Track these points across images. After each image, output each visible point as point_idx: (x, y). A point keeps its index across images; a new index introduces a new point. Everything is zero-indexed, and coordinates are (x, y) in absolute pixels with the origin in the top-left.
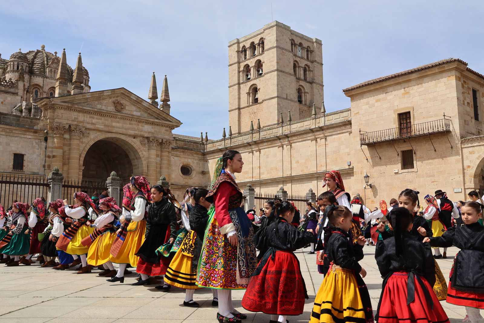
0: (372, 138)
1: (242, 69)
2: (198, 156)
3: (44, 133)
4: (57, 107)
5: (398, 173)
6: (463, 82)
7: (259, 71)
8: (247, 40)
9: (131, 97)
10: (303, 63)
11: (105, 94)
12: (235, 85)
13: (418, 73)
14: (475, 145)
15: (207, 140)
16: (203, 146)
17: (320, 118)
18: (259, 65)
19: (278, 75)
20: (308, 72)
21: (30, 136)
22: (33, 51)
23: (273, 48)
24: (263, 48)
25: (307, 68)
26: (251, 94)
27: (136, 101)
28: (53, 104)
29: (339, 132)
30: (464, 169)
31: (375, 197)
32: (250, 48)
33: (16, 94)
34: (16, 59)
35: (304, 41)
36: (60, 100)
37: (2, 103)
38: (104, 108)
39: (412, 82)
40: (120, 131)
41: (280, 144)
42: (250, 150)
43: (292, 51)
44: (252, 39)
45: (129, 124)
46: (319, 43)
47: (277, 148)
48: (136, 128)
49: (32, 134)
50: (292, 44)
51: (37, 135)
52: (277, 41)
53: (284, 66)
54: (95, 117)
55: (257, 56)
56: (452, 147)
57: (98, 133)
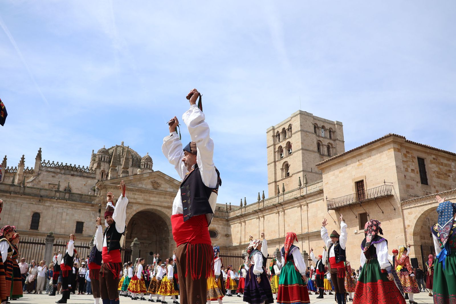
0: (338, 203)
1: (277, 150)
2: (223, 222)
3: (99, 206)
4: (108, 187)
5: (357, 233)
6: (405, 152)
7: (289, 151)
8: (279, 127)
9: (165, 178)
10: (326, 142)
11: (144, 176)
12: (272, 163)
13: (366, 147)
14: (412, 206)
15: (231, 209)
16: (227, 213)
17: (303, 188)
18: (289, 146)
19: (302, 153)
20: (331, 149)
21: (88, 209)
22: (114, 147)
23: (298, 131)
24: (291, 131)
25: (330, 145)
26: (284, 169)
27: (169, 180)
28: (105, 185)
29: (316, 200)
30: (405, 228)
32: (282, 132)
33: (95, 178)
34: (101, 153)
35: (327, 124)
36: (110, 182)
37: (85, 185)
38: (144, 186)
39: (364, 155)
40: (156, 203)
41: (277, 211)
42: (258, 216)
43: (315, 132)
44: (284, 125)
45: (164, 198)
46: (340, 125)
47: (275, 214)
48: (169, 201)
49: (90, 207)
50: (315, 128)
51: (94, 208)
52: (301, 126)
53: (308, 146)
54: (137, 193)
55: (288, 139)
56: (395, 209)
57: (140, 206)
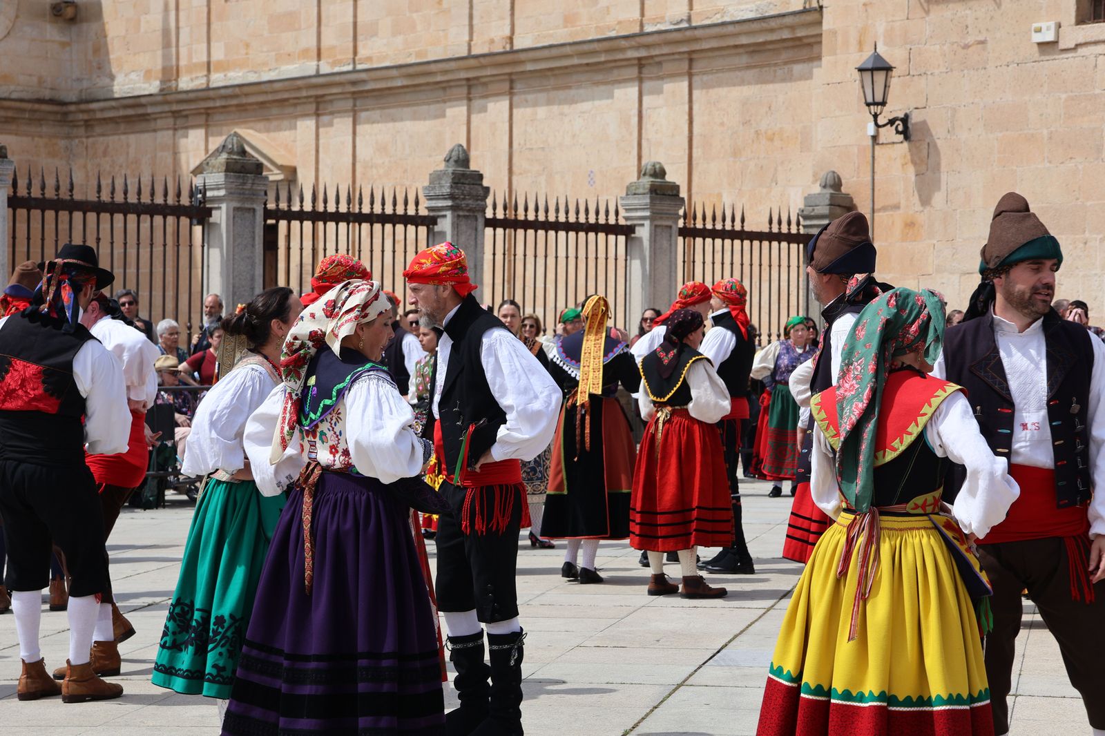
5: (1055, 43)
31: (925, 201)
